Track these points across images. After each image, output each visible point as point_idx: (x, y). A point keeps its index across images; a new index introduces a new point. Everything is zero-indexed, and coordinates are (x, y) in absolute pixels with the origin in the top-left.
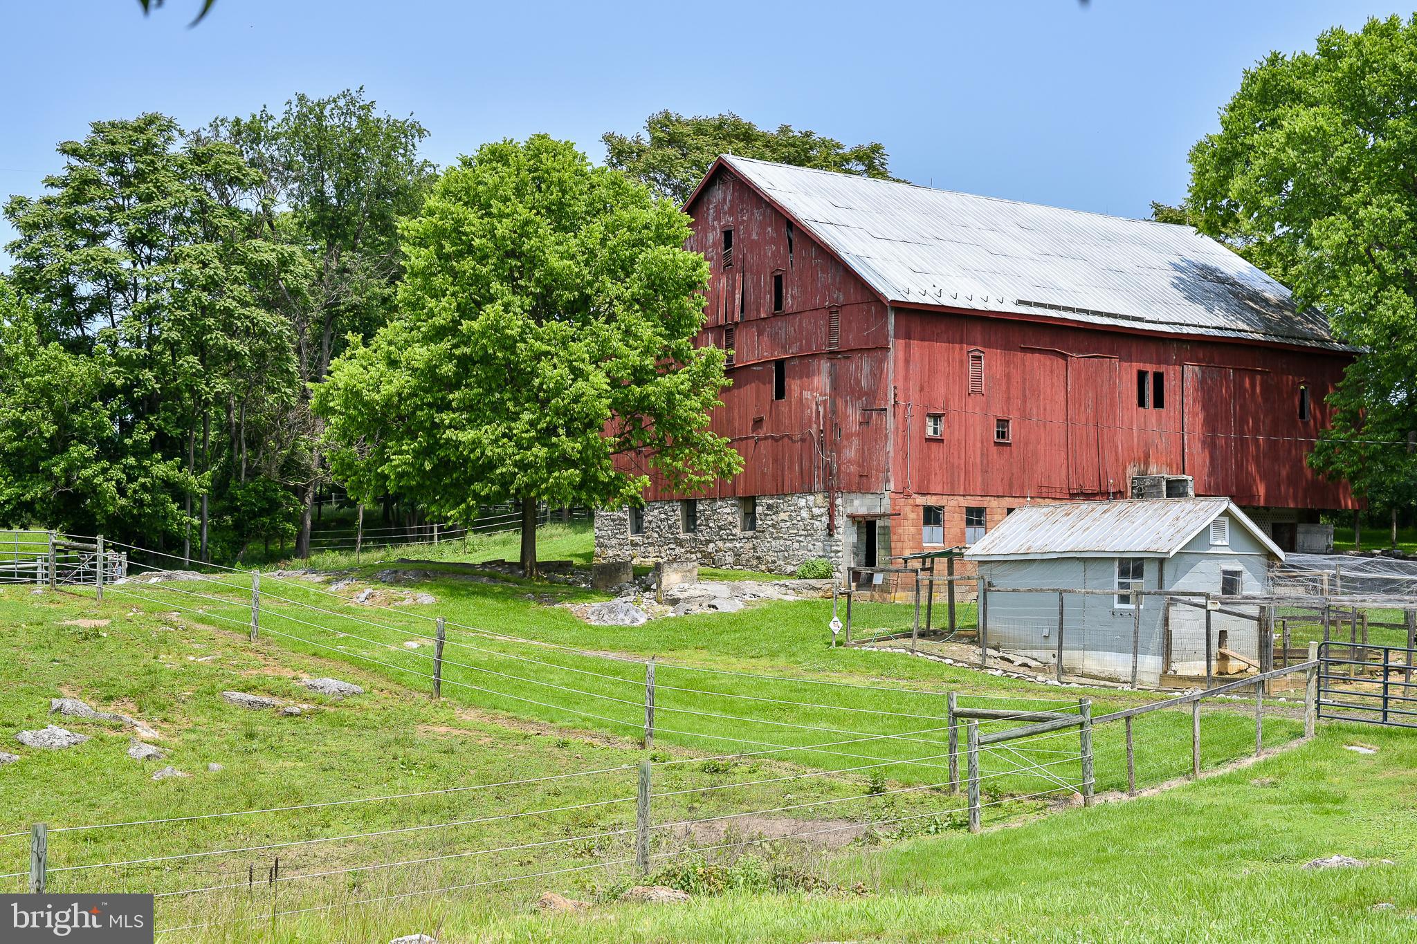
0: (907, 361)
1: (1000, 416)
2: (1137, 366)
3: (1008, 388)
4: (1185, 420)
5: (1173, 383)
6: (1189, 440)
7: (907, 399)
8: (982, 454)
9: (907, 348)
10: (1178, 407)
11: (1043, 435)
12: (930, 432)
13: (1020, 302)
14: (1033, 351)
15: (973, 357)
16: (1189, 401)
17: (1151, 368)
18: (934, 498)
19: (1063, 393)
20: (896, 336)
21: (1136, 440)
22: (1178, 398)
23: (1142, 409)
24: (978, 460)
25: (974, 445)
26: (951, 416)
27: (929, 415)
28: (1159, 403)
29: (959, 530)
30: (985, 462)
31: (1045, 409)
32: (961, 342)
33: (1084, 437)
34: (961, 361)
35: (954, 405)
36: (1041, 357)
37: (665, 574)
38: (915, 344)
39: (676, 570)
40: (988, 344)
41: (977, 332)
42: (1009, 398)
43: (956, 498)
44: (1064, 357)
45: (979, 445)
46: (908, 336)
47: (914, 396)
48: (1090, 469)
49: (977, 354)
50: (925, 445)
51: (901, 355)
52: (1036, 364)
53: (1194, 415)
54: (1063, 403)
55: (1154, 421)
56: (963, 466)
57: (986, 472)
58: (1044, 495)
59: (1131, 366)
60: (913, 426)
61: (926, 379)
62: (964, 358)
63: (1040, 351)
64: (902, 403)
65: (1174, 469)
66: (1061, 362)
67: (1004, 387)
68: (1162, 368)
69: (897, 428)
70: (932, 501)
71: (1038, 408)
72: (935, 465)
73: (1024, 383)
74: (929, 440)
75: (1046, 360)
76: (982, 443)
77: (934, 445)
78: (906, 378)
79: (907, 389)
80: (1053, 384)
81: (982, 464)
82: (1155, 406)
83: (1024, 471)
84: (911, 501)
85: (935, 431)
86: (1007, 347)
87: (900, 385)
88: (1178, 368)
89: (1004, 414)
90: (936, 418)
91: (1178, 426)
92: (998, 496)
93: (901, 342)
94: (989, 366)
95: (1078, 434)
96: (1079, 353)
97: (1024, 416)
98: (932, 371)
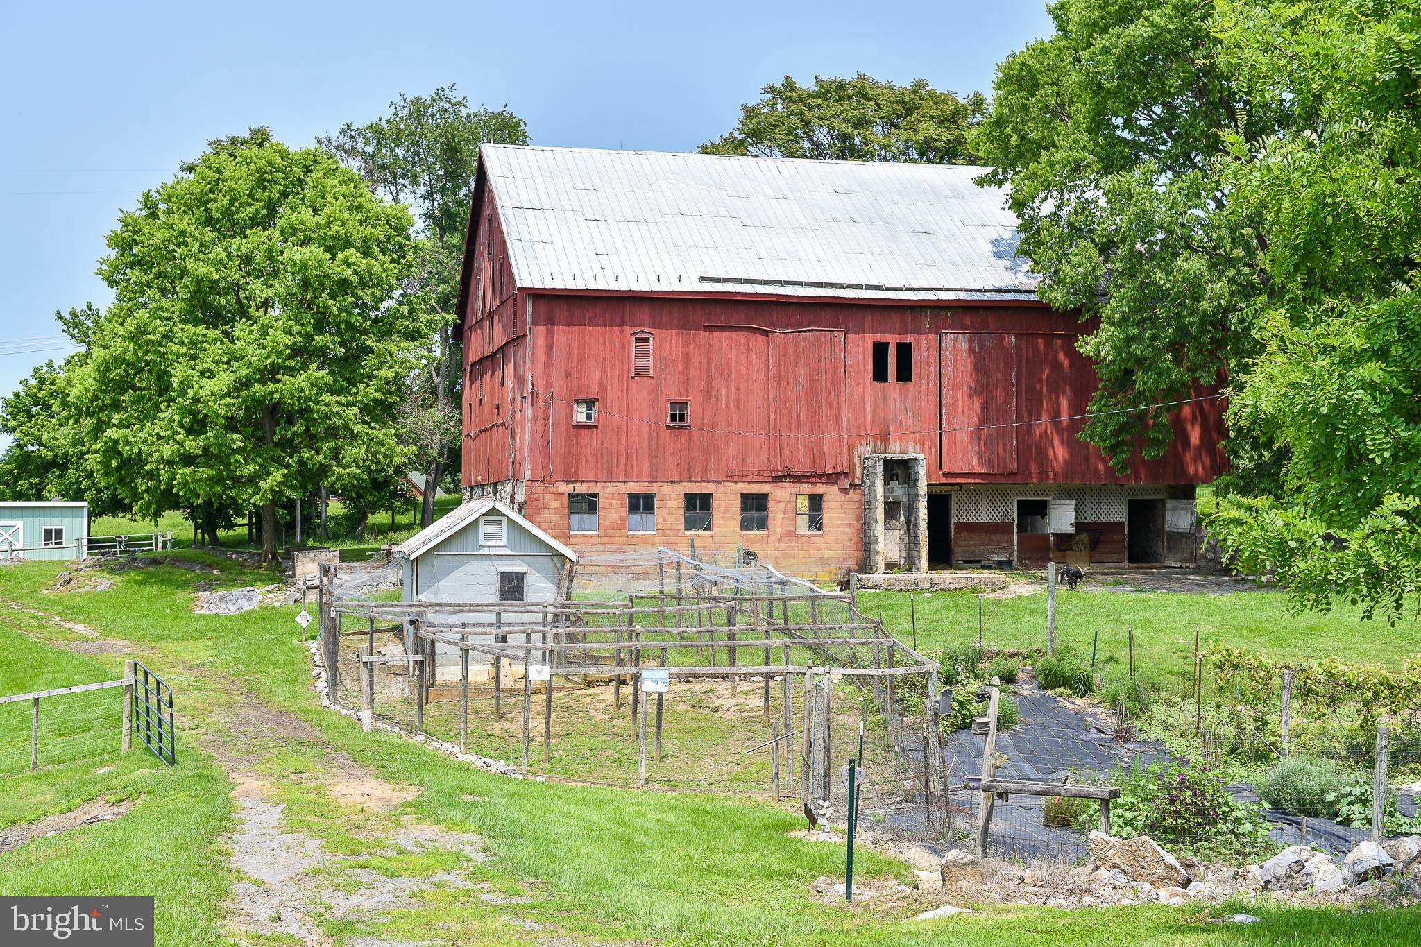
0: (549, 348)
1: (675, 398)
2: (870, 339)
3: (687, 369)
4: (943, 393)
5: (926, 353)
6: (948, 415)
7: (548, 386)
8: (650, 439)
9: (550, 335)
10: (933, 379)
11: (735, 417)
12: (582, 418)
13: (704, 279)
14: (722, 329)
15: (636, 339)
16: (949, 373)
17: (892, 340)
18: (585, 485)
19: (764, 371)
20: (535, 323)
21: (869, 417)
22: (933, 370)
23: (879, 385)
24: (645, 444)
25: (639, 430)
26: (608, 401)
27: (578, 402)
28: (905, 374)
29: (618, 518)
30: (654, 446)
31: (738, 389)
32: (622, 324)
33: (794, 416)
34: (622, 345)
35: (612, 391)
36: (734, 335)
37: (299, 564)
38: (561, 332)
39: (312, 560)
40: (659, 325)
41: (645, 313)
42: (687, 380)
43: (614, 484)
44: (765, 333)
45: (645, 429)
46: (551, 322)
47: (558, 381)
48: (801, 452)
49: (644, 335)
50: (574, 432)
51: (541, 342)
52: (725, 343)
53: (956, 387)
54: (764, 381)
55: (897, 396)
56: (623, 452)
57: (656, 456)
58: (736, 478)
59: (863, 339)
60: (557, 414)
61: (575, 364)
62: (626, 341)
63: (731, 329)
64: (541, 391)
65: (927, 447)
66: (761, 338)
67: (681, 368)
68: (909, 339)
69: (535, 417)
70: (581, 488)
71: (728, 387)
72: (587, 452)
73: (709, 363)
74: (579, 426)
75: (742, 338)
76: (650, 426)
77: (584, 432)
78: (548, 365)
79: (548, 376)
80: (749, 363)
81: (650, 447)
82: (899, 378)
83: (709, 455)
84: (552, 489)
85: (588, 417)
86: (685, 326)
87: (540, 370)
88: (933, 337)
89: (680, 396)
90: (589, 403)
91: (933, 399)
92: (672, 482)
93: (542, 329)
94: (660, 348)
95: (784, 411)
96: (787, 327)
97: (707, 397)
98: (581, 356)
